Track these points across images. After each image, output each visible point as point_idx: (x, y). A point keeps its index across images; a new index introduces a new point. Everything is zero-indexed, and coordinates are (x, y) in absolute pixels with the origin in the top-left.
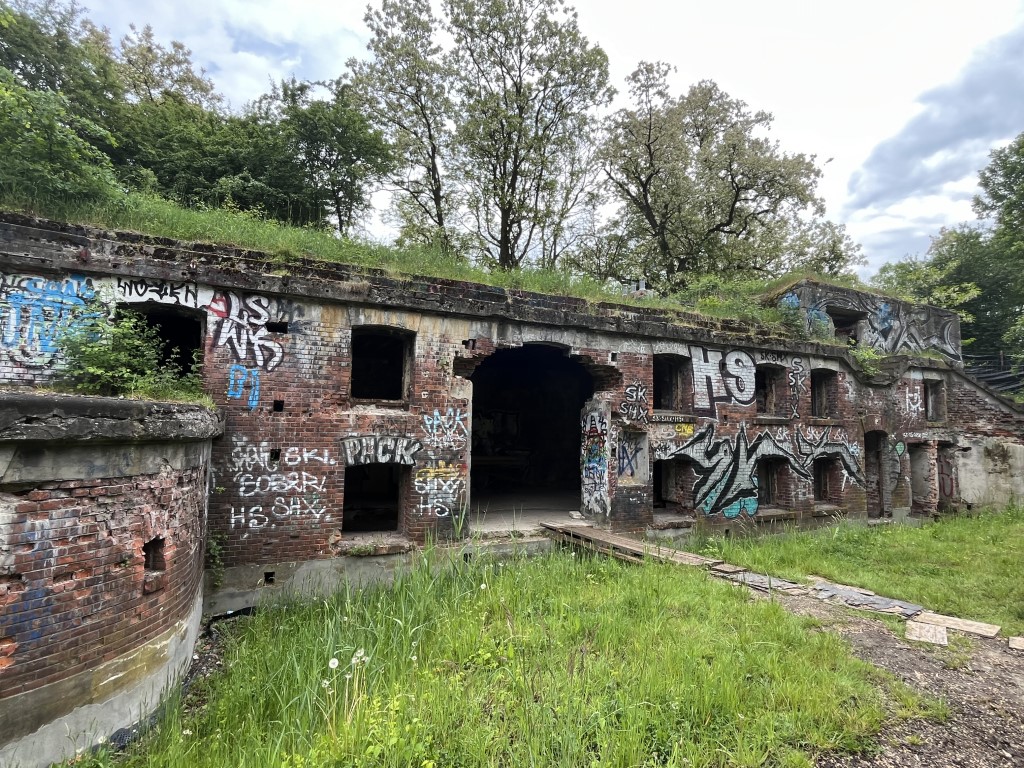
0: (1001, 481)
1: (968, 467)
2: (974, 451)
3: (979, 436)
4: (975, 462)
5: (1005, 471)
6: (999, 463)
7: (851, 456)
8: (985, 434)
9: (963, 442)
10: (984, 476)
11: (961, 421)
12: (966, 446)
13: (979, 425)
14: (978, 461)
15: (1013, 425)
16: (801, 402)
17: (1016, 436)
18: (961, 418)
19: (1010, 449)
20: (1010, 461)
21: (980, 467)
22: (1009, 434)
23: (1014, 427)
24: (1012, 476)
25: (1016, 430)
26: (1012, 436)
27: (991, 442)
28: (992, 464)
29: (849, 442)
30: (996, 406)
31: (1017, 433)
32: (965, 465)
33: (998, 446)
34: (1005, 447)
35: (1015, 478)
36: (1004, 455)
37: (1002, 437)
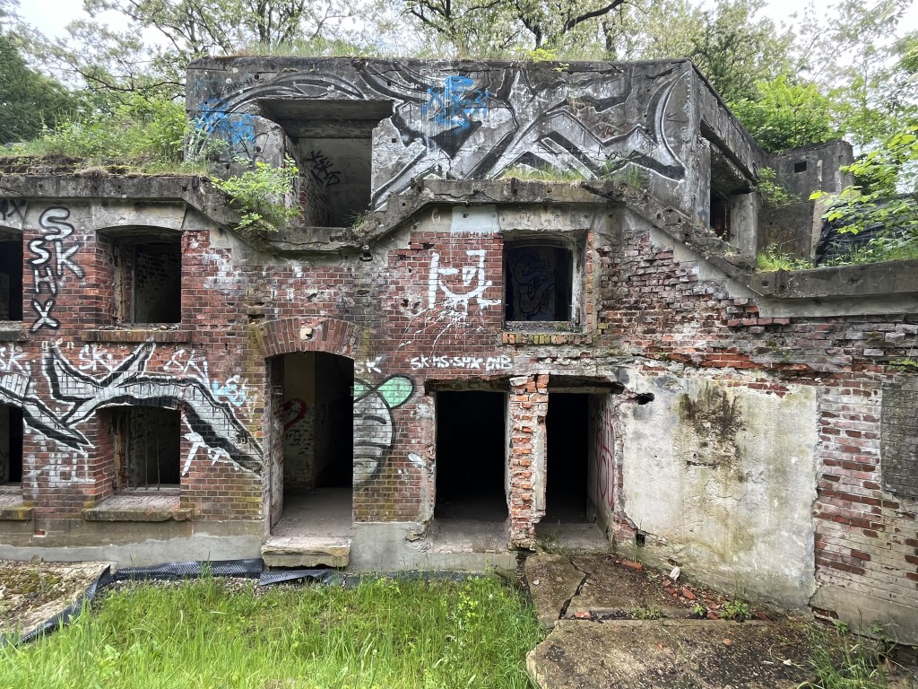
0: (714, 489)
1: (645, 443)
2: (658, 404)
3: (674, 366)
4: (660, 432)
5: (724, 462)
6: (712, 439)
7: (215, 405)
8: (688, 361)
9: (637, 381)
10: (676, 467)
11: (640, 329)
12: (642, 391)
13: (677, 337)
14: (666, 430)
15: (758, 336)
16: (62, 298)
17: (761, 367)
18: (641, 320)
19: (742, 403)
20: (739, 436)
21: (667, 445)
22: (744, 362)
23: (761, 344)
24: (741, 479)
25: (761, 351)
26: (753, 366)
27: (697, 382)
28: (695, 439)
29: (212, 375)
30: (718, 287)
31: (766, 359)
32: (638, 436)
33: (713, 394)
34: (731, 398)
35: (750, 486)
36: (728, 421)
37: (726, 370)
